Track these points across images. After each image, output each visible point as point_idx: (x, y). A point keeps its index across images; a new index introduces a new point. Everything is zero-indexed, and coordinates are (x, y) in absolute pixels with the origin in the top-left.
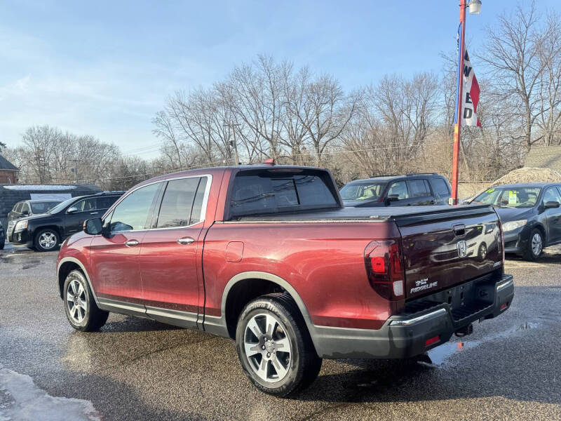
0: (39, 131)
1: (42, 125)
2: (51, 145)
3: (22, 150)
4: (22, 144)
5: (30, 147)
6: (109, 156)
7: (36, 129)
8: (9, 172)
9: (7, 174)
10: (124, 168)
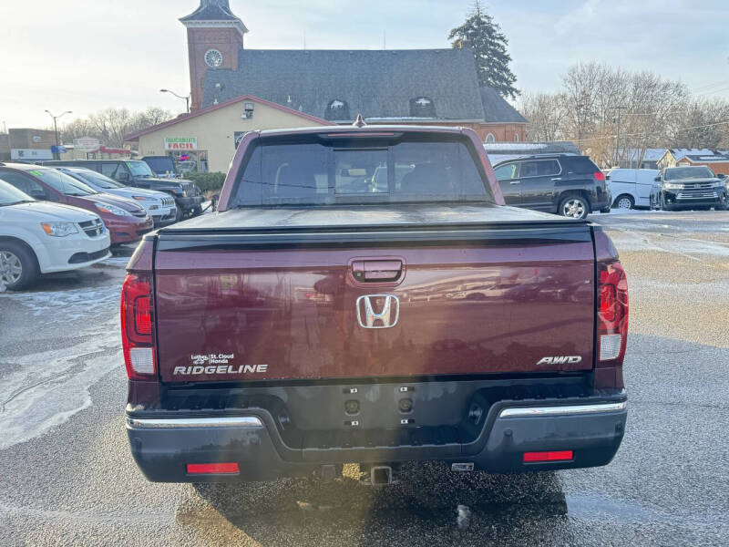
0: (583, 71)
1: (587, 62)
2: (597, 87)
3: (564, 97)
4: (563, 90)
5: (571, 91)
6: (673, 99)
7: (580, 68)
8: (519, 126)
9: (514, 129)
10: (697, 116)
